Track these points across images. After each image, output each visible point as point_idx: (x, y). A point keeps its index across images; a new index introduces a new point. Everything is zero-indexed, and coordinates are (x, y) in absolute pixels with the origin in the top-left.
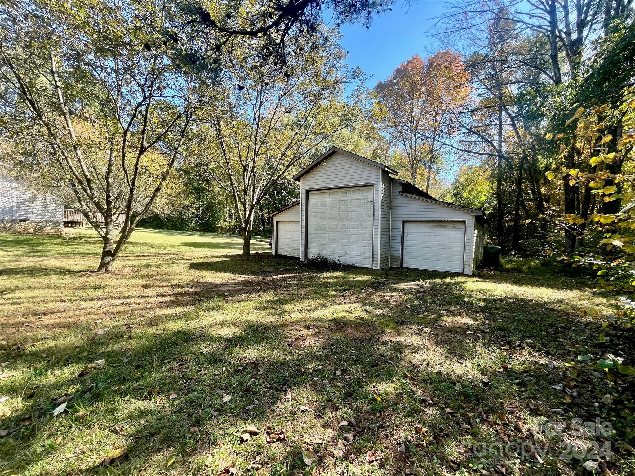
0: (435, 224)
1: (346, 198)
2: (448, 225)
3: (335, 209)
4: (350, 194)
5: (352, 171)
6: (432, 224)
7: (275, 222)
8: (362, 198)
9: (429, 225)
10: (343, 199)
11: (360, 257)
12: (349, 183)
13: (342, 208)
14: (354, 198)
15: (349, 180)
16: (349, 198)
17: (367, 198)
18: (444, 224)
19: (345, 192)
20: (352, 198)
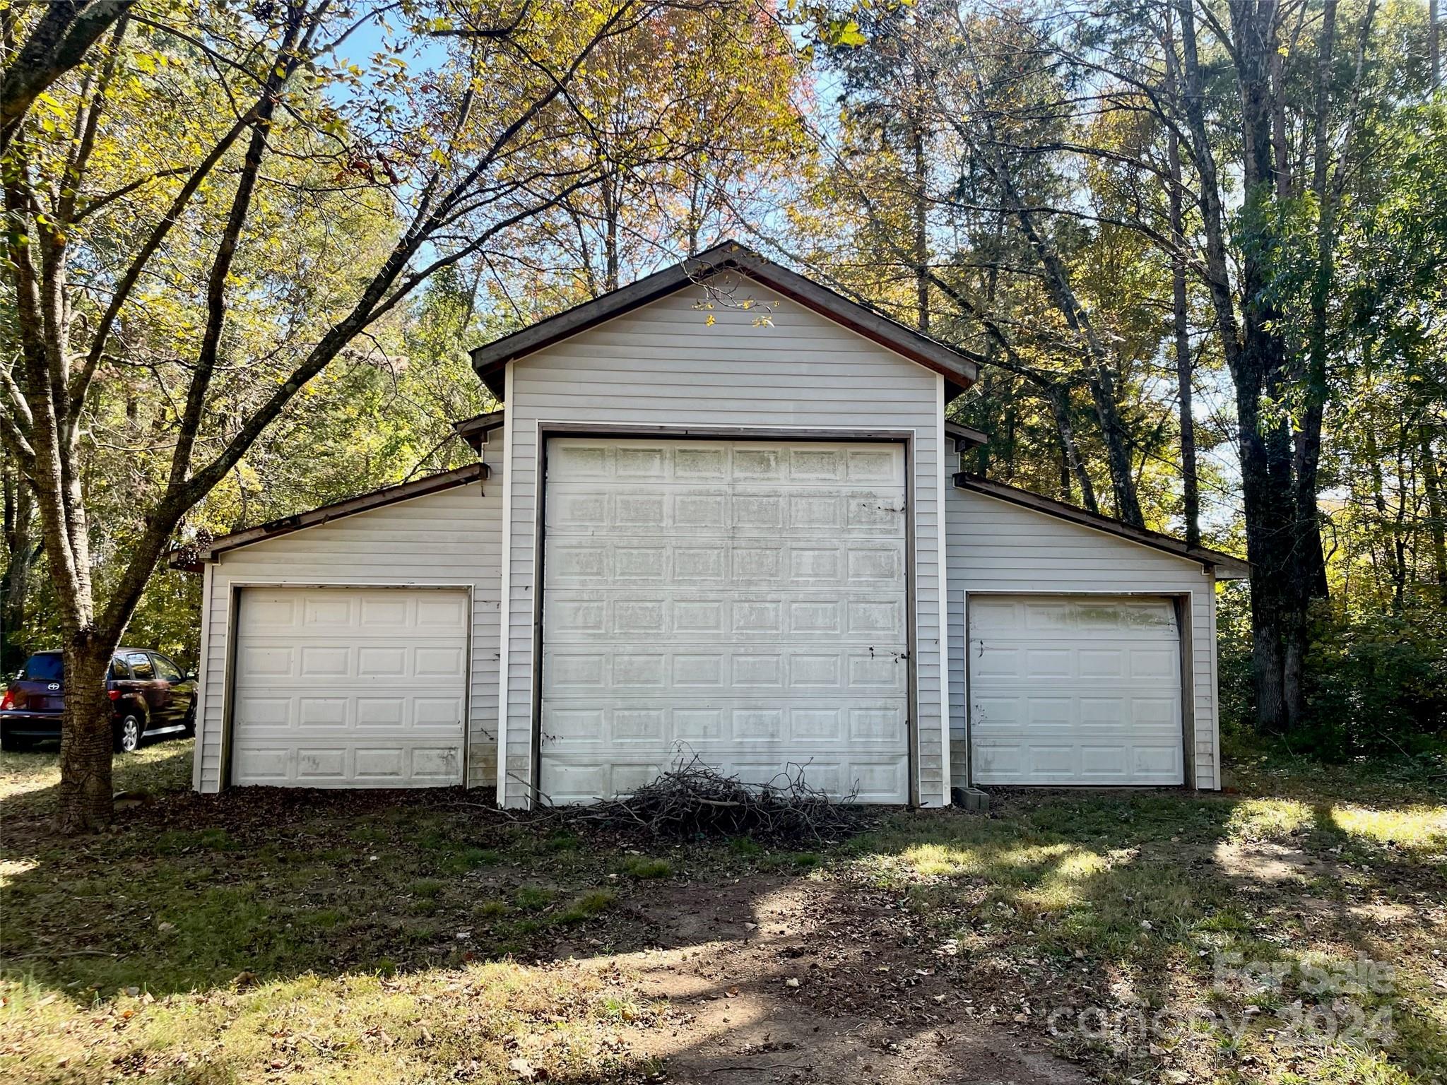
0: (1077, 607)
1: (765, 487)
2: (1120, 608)
3: (704, 536)
4: (784, 467)
5: (804, 369)
6: (1068, 608)
7: (228, 594)
8: (846, 490)
9: (1058, 610)
10: (751, 489)
11: (845, 760)
12: (791, 419)
13: (749, 530)
14: (812, 487)
15: (791, 406)
16: (786, 488)
17: (870, 495)
18: (1111, 607)
19: (763, 461)
20: (796, 488)
